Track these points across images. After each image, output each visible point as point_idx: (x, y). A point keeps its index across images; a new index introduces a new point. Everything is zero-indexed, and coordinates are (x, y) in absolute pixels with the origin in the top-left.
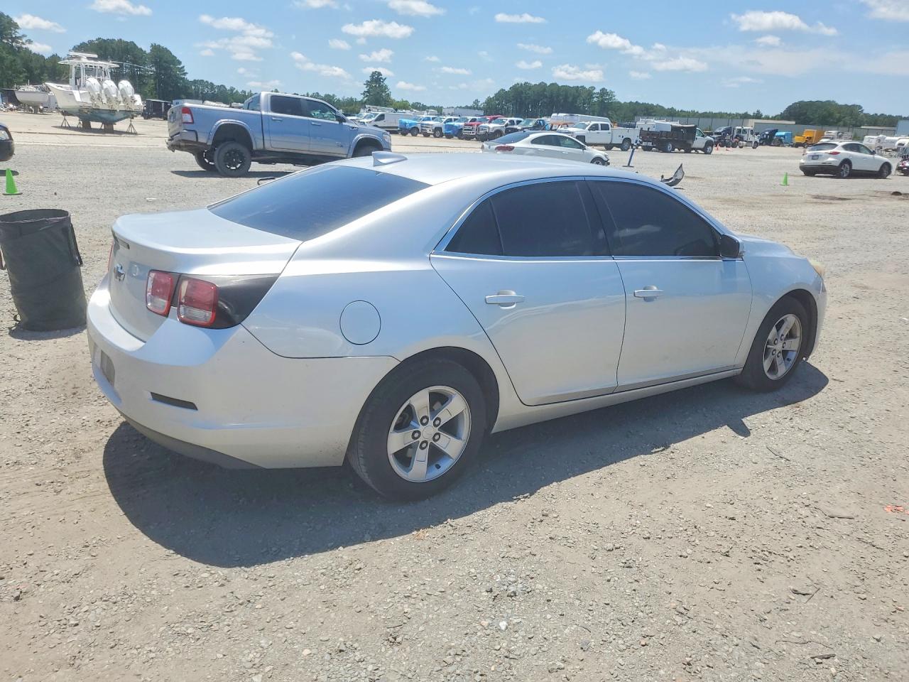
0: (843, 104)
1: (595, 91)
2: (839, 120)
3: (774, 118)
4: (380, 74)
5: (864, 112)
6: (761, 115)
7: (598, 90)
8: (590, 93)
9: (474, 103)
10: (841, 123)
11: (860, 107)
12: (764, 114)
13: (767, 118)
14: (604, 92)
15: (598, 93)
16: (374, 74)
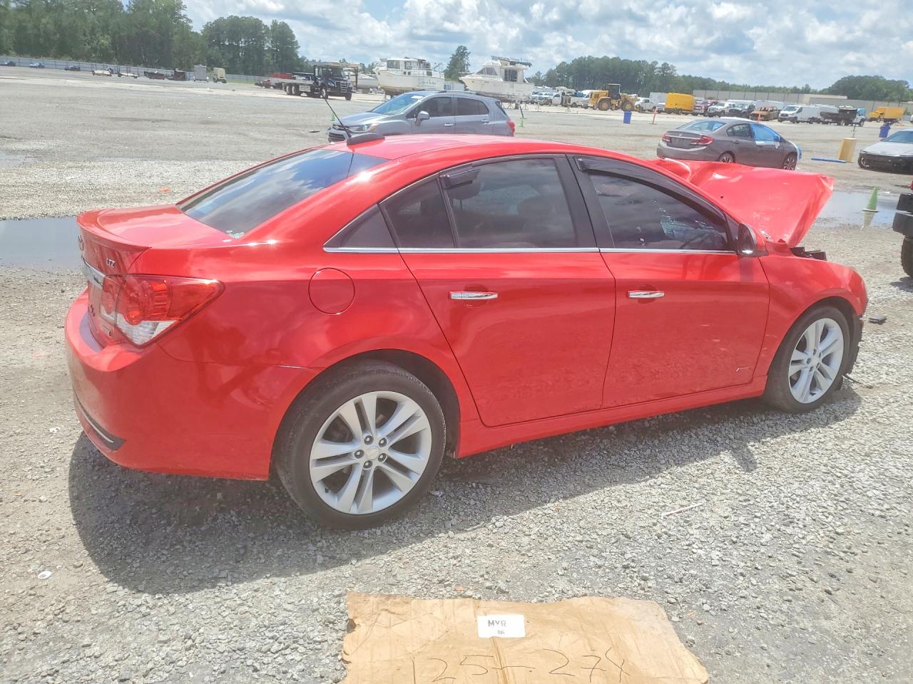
0: (890, 79)
1: (657, 66)
2: (886, 95)
3: (822, 92)
4: (465, 49)
5: (910, 88)
6: (810, 90)
7: (659, 65)
8: (652, 67)
9: (536, 74)
10: (888, 98)
11: (906, 83)
12: (813, 87)
13: (815, 92)
14: (665, 67)
15: (660, 68)
16: (460, 47)
